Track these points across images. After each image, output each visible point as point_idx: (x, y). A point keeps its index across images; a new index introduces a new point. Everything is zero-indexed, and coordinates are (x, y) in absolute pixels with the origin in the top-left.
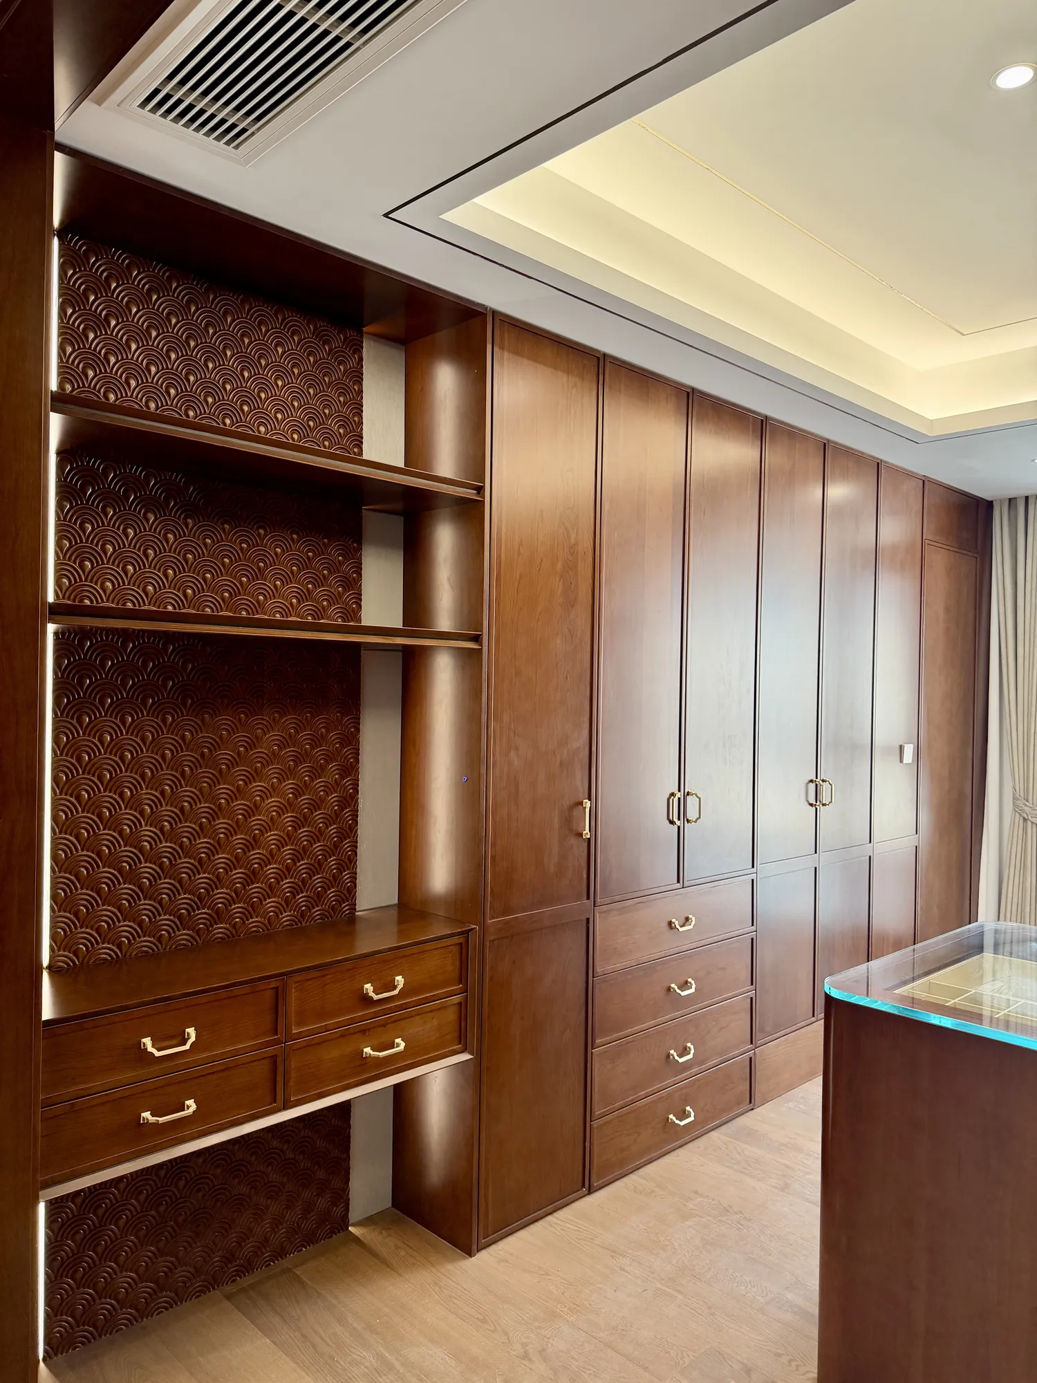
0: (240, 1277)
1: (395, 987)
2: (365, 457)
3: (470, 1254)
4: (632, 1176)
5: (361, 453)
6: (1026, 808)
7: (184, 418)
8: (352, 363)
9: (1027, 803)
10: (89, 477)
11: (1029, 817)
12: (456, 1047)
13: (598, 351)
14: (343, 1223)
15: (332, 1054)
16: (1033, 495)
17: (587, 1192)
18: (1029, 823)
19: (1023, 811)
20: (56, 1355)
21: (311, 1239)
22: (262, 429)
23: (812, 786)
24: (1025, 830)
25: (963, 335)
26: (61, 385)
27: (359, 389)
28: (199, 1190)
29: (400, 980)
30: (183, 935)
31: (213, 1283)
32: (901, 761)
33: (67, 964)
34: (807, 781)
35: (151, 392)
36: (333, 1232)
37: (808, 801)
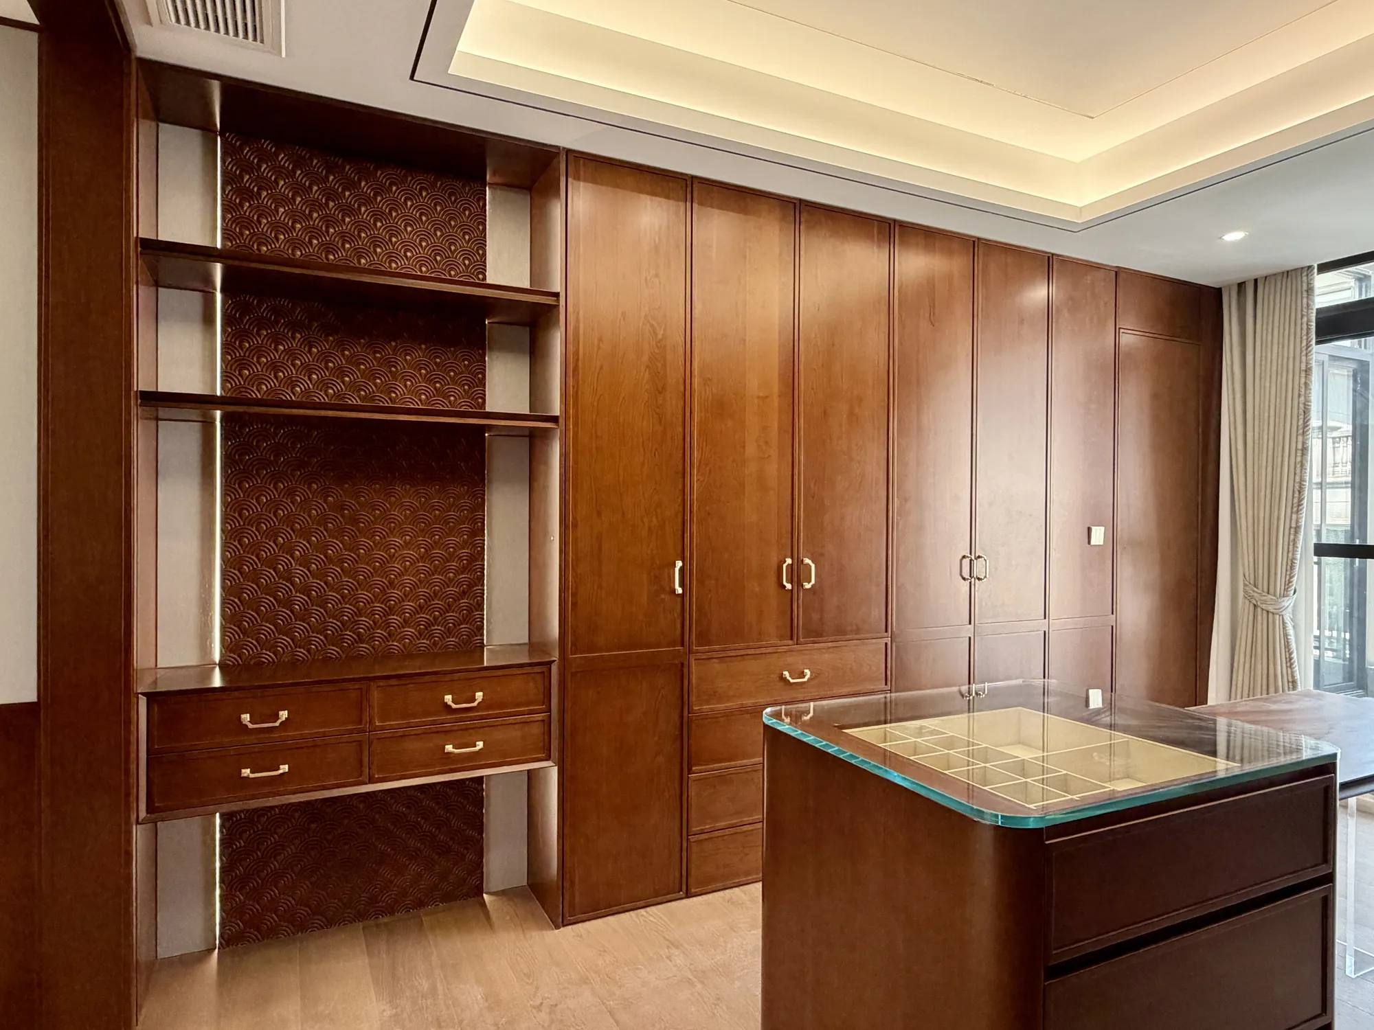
0: (383, 916)
1: (474, 700)
2: (489, 281)
3: (557, 927)
4: (736, 890)
5: (484, 279)
6: (1255, 594)
7: (325, 261)
8: (474, 207)
9: (1255, 589)
10: (245, 309)
11: (1259, 603)
12: (541, 755)
13: (686, 175)
14: (478, 891)
15: (414, 747)
16: (1261, 278)
17: (684, 896)
18: (1259, 610)
19: (1252, 597)
20: (228, 946)
21: (448, 897)
22: (394, 265)
23: (966, 562)
24: (1255, 616)
25: (1093, 118)
26: (223, 245)
27: (483, 229)
28: (346, 844)
29: (479, 695)
30: (333, 650)
31: (360, 916)
32: (1089, 542)
33: (233, 662)
34: (960, 557)
35: (295, 244)
36: (466, 896)
37: (961, 575)
